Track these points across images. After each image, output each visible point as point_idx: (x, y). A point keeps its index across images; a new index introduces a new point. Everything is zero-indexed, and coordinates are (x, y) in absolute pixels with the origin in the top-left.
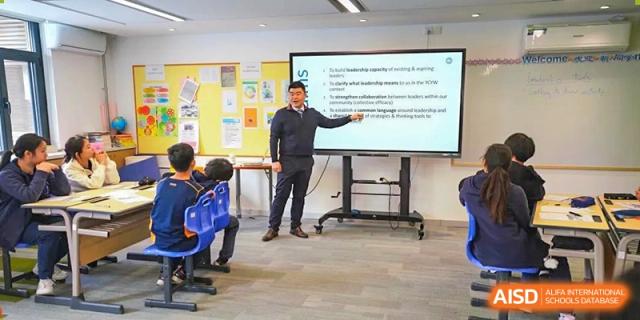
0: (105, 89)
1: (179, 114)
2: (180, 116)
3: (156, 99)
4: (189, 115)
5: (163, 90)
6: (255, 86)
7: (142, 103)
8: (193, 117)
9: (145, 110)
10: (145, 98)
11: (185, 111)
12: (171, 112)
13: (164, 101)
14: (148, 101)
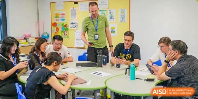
0: (38, 14)
1: (69, 26)
2: (69, 28)
3: (60, 19)
4: (74, 27)
5: (63, 14)
6: (105, 12)
7: (54, 21)
8: (75, 28)
9: (55, 24)
10: (55, 19)
11: (72, 25)
12: (66, 25)
13: (63, 20)
14: (57, 20)
